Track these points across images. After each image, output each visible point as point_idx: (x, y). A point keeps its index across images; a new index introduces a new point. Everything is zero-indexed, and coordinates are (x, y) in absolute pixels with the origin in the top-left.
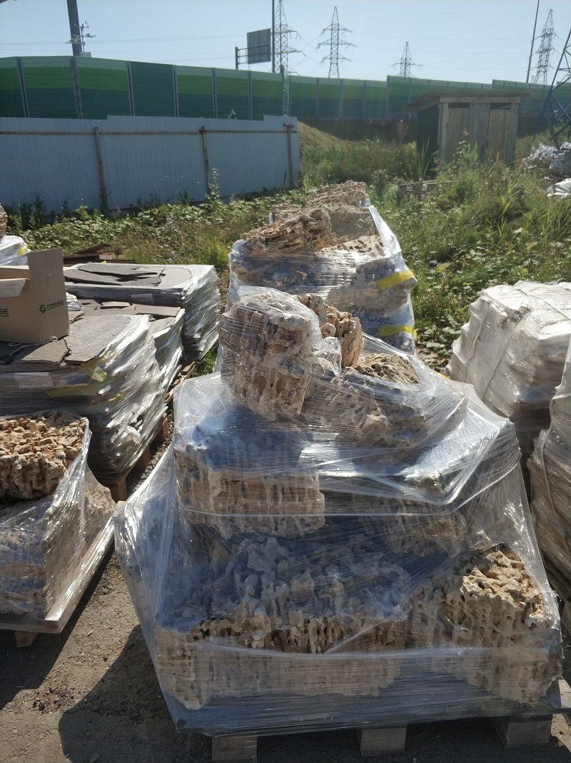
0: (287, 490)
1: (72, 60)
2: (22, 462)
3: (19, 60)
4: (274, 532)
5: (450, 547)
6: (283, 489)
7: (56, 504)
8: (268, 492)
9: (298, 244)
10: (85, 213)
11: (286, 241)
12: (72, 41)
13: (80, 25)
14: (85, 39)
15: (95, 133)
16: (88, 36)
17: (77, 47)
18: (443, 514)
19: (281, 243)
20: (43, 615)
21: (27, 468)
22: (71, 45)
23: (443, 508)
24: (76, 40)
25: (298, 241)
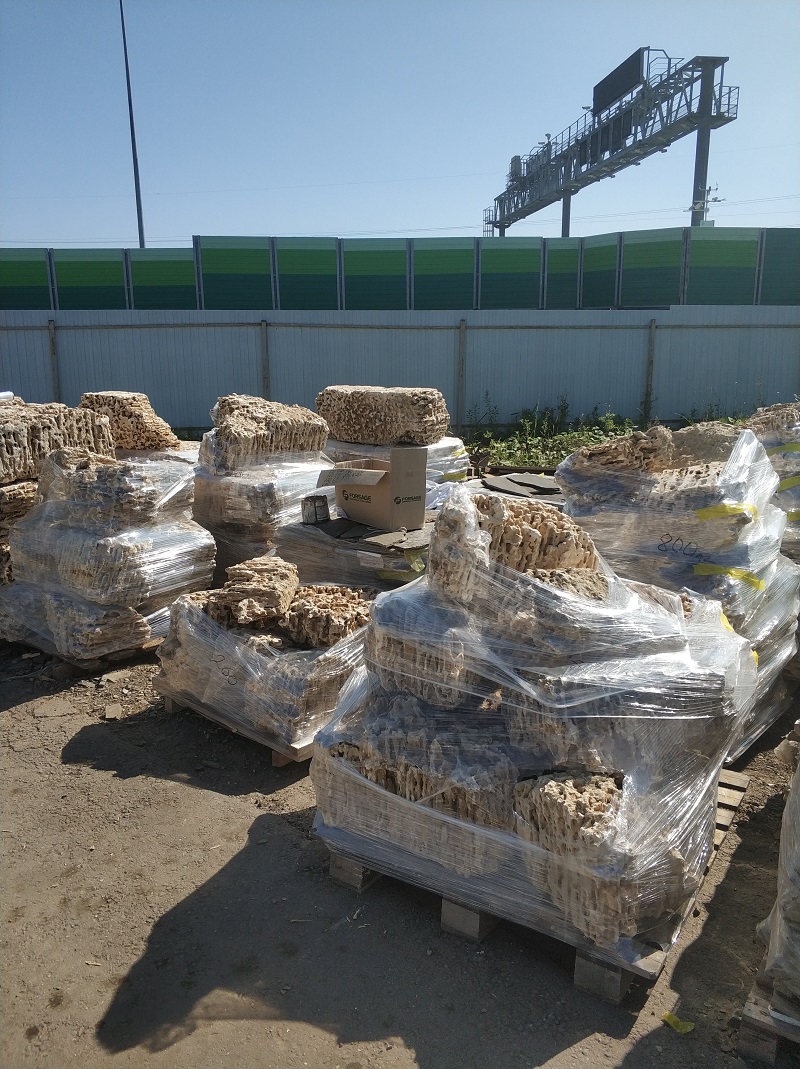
0: (433, 659)
1: (686, 231)
2: (314, 613)
3: (621, 235)
4: (419, 695)
5: (556, 753)
6: (431, 657)
7: (328, 655)
8: (418, 657)
9: (622, 461)
10: (611, 422)
11: (609, 457)
12: (692, 208)
13: (707, 188)
14: (710, 205)
15: (651, 326)
16: (715, 200)
17: (697, 216)
18: (549, 715)
19: (604, 459)
20: (290, 742)
21: (316, 619)
22: (690, 213)
23: (551, 710)
24: (697, 207)
25: (621, 458)
